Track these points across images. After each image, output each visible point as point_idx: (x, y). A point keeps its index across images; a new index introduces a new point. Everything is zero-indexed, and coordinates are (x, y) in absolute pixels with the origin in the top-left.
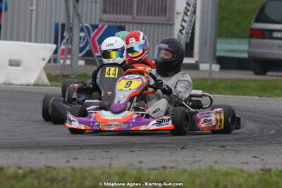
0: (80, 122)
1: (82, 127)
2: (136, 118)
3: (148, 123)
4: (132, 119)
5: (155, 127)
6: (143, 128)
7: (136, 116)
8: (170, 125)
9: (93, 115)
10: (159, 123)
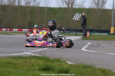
0: (30, 44)
1: (30, 45)
2: (46, 43)
3: (50, 44)
4: (45, 43)
5: (52, 45)
6: (48, 45)
7: (46, 42)
8: (56, 44)
9: (33, 42)
10: (53, 44)
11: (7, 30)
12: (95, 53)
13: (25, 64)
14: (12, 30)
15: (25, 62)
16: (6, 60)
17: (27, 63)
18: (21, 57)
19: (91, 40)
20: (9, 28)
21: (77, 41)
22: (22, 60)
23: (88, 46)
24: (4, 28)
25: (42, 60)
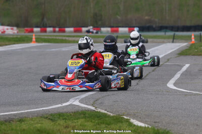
11: (54, 31)
12: (186, 94)
13: (65, 130)
14: (64, 31)
15: (66, 127)
16: (38, 123)
17: (68, 127)
18: (62, 113)
19: (194, 55)
20: (59, 27)
21: (168, 60)
22: (62, 122)
23: (182, 75)
24: (50, 27)
25: (93, 121)
